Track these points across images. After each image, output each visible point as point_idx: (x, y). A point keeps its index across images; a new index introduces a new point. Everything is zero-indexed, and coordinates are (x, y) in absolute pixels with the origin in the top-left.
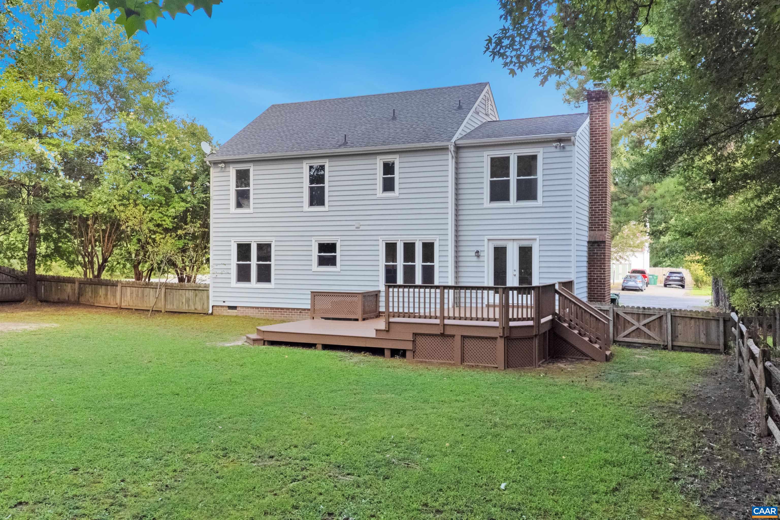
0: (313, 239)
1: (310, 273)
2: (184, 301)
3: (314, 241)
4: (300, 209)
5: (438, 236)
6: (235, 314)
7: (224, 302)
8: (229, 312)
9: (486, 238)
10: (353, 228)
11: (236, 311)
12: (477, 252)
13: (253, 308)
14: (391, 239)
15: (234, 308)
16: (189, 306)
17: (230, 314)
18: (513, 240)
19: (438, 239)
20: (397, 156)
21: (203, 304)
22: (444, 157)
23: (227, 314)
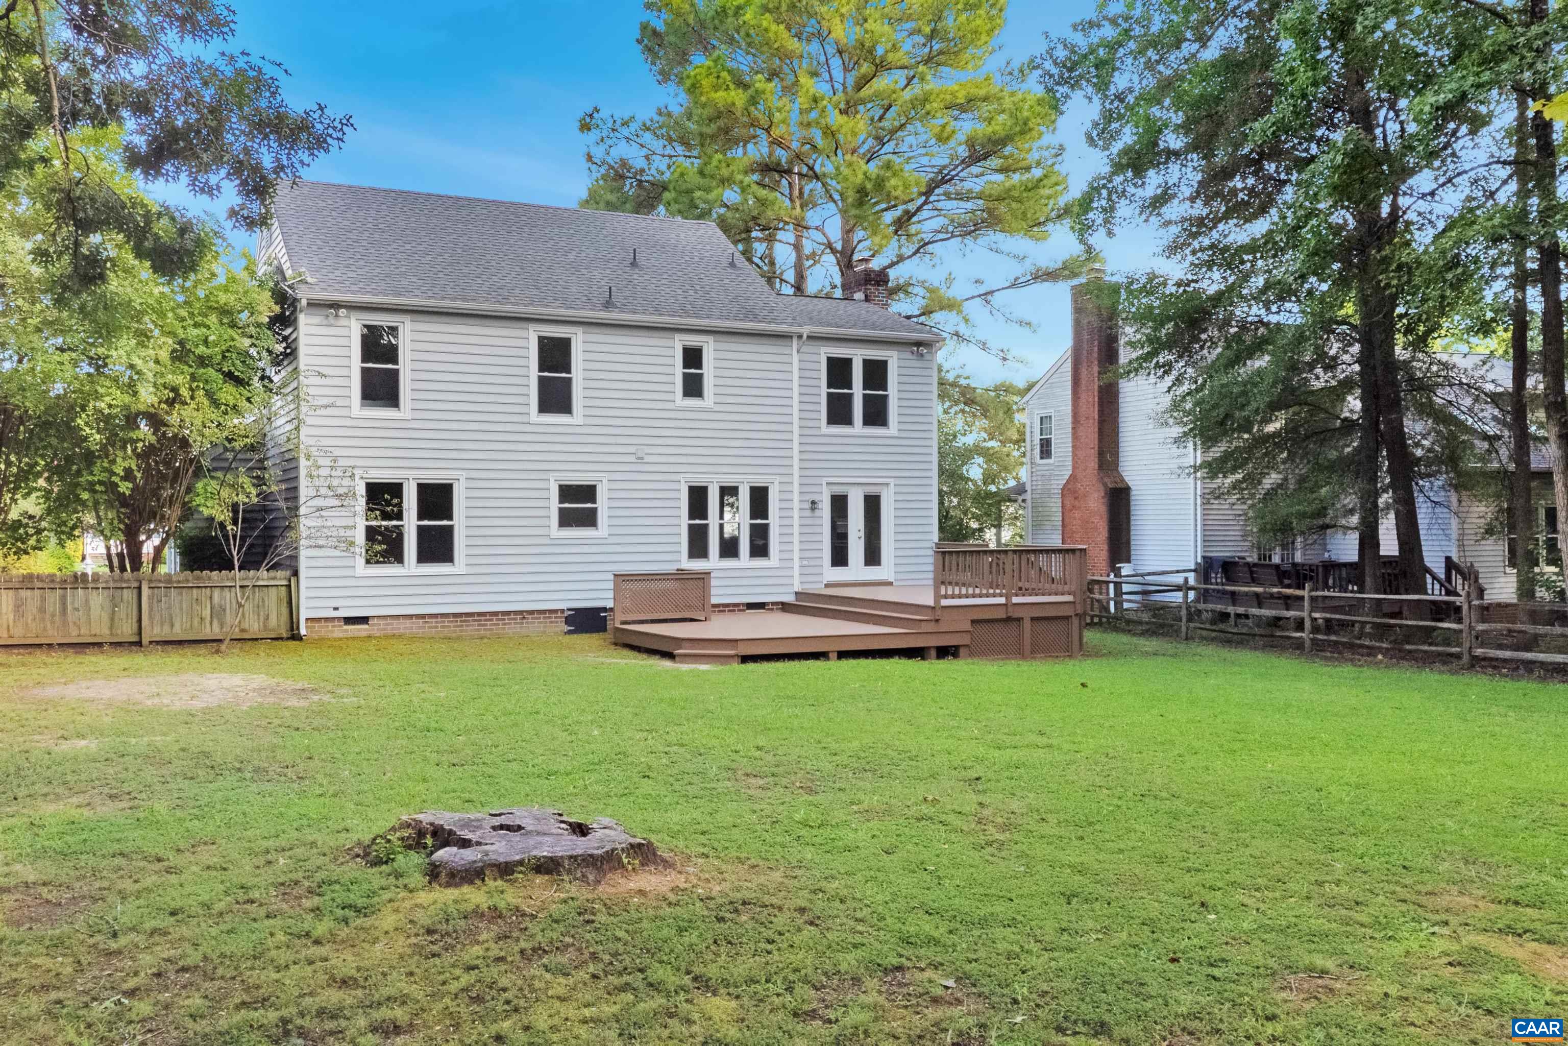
0: (552, 476)
1: (546, 541)
2: (207, 613)
3: (552, 480)
4: (524, 419)
5: (777, 477)
6: (364, 634)
7: (336, 609)
8: (346, 631)
9: (824, 481)
10: (632, 459)
11: (366, 626)
12: (813, 503)
13: (410, 616)
14: (699, 480)
15: (364, 620)
16: (222, 626)
17: (350, 634)
18: (857, 484)
19: (776, 483)
20: (710, 339)
21: (267, 618)
22: (786, 350)
23: (341, 635)
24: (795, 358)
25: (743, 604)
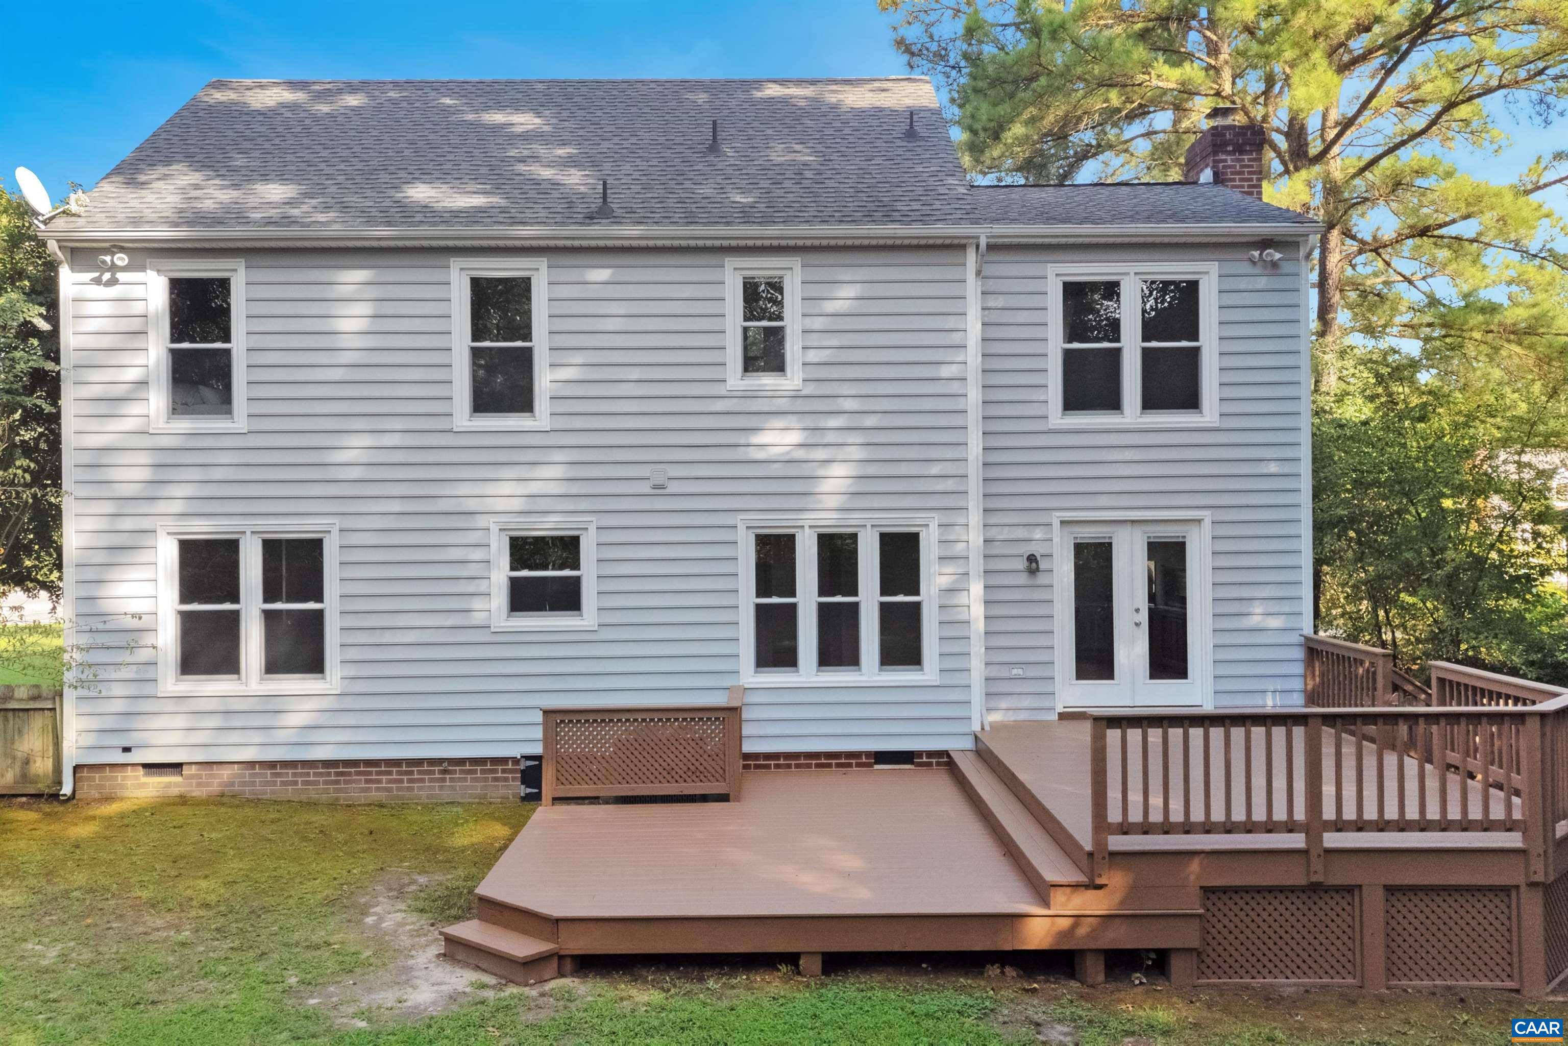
0: (494, 524)
1: (484, 636)
3: (495, 530)
4: (439, 424)
5: (934, 514)
6: (175, 791)
7: (127, 750)
8: (145, 786)
9: (1056, 518)
10: (645, 488)
11: (177, 779)
12: (1032, 559)
14: (776, 524)
15: (175, 768)
17: (151, 792)
18: (1133, 522)
19: (934, 524)
20: (795, 262)
22: (951, 273)
23: (137, 793)
24: (972, 287)
25: (868, 754)
